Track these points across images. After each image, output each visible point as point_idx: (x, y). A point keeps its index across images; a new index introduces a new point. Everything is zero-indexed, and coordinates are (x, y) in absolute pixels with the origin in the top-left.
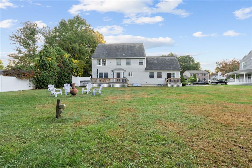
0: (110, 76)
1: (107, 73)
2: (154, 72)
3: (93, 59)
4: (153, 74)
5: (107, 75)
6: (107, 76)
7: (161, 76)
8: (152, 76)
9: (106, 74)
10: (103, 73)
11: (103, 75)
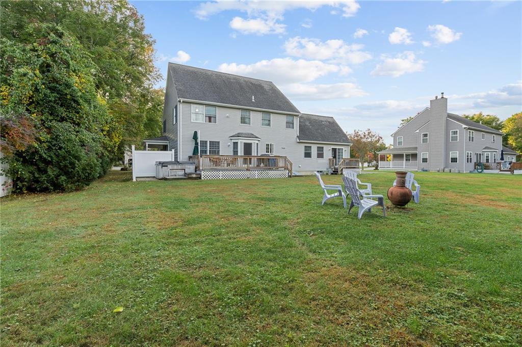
0: (225, 150)
1: (219, 142)
2: (312, 146)
3: (183, 102)
4: (311, 150)
5: (219, 147)
6: (218, 151)
7: (323, 153)
8: (308, 155)
9: (215, 145)
10: (206, 142)
11: (206, 147)
